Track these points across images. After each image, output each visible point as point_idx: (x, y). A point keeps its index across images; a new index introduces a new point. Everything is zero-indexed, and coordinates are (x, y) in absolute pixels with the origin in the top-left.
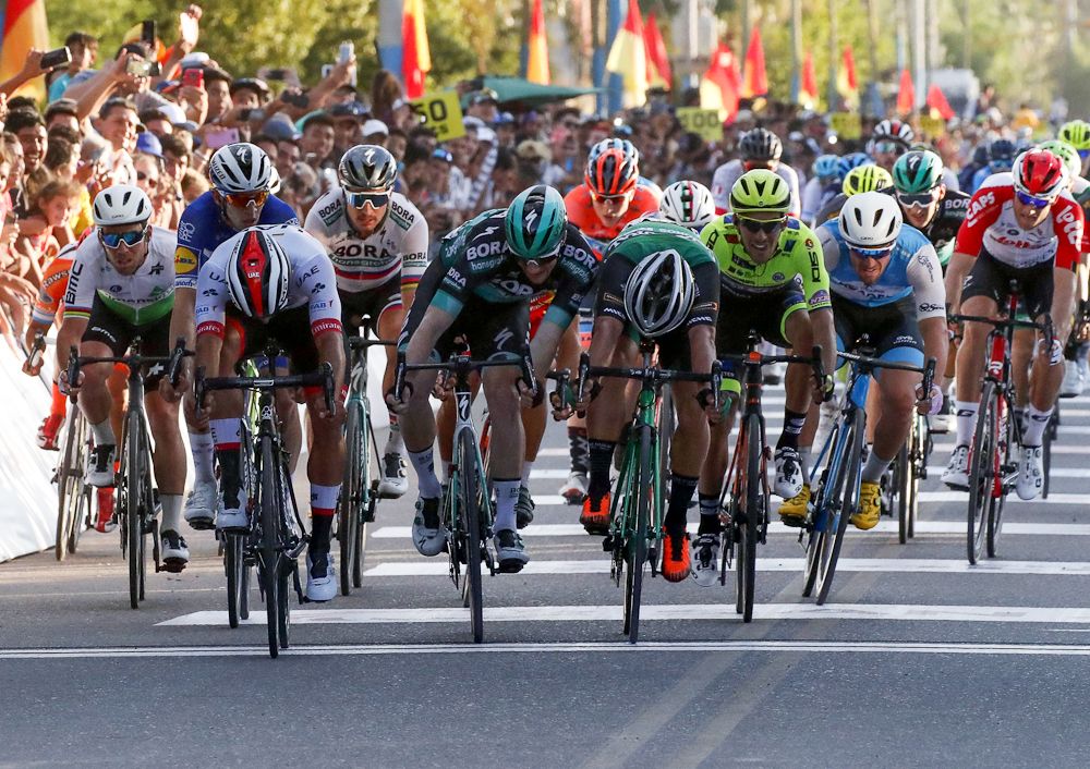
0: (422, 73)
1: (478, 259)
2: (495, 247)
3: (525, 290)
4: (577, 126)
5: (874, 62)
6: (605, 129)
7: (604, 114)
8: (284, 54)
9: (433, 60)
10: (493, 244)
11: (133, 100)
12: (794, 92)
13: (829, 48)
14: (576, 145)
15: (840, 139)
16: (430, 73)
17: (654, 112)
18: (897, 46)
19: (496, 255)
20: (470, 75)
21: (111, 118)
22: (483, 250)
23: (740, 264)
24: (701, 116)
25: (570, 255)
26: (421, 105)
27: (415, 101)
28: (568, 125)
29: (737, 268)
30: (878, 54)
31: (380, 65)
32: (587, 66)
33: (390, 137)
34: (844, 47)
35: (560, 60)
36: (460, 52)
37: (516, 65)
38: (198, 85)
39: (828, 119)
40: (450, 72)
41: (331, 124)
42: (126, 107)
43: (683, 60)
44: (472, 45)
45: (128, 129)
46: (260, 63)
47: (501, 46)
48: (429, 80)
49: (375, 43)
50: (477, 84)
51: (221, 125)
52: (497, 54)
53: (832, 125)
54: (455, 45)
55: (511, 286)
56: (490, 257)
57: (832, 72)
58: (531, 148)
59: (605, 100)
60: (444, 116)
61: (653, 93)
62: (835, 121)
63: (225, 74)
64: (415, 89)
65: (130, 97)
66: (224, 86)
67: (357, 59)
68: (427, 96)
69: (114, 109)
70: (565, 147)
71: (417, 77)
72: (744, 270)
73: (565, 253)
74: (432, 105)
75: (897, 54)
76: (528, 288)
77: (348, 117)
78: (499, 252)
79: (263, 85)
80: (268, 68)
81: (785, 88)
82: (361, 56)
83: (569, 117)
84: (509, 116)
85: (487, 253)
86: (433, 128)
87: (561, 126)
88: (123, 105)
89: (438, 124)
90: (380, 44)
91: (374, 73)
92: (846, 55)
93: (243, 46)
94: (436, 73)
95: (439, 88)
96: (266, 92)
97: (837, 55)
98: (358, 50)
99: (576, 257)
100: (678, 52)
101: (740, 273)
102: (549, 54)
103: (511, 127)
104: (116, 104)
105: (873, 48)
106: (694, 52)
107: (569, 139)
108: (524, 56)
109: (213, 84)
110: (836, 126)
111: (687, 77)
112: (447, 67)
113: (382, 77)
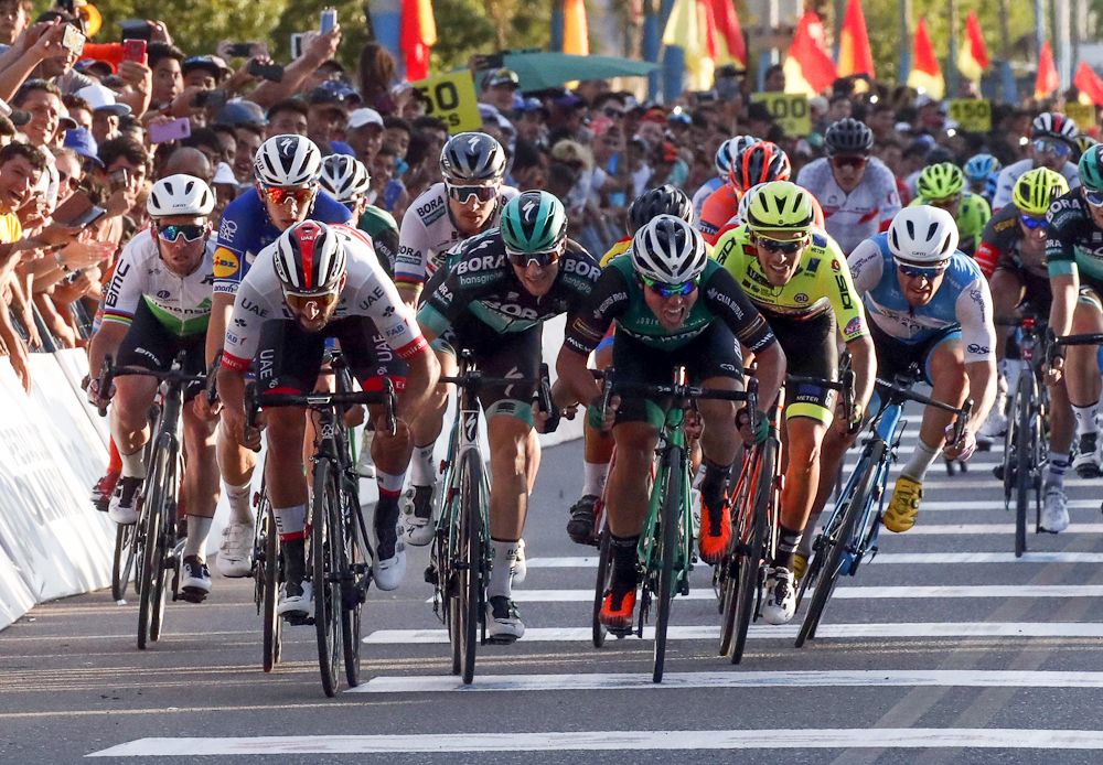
0: (425, 47)
1: (469, 273)
2: (488, 261)
3: (529, 313)
4: (621, 115)
5: (1005, 33)
6: (659, 119)
7: (660, 99)
8: (250, 23)
9: (439, 30)
10: (485, 258)
11: (56, 83)
12: (902, 73)
13: (947, 15)
14: (623, 139)
15: (960, 132)
16: (435, 48)
17: (724, 97)
18: (1036, 12)
19: (489, 270)
20: (487, 49)
21: (29, 104)
22: (475, 264)
23: (755, 279)
24: (784, 102)
25: (572, 270)
26: (425, 89)
27: (419, 84)
28: (610, 113)
29: (753, 283)
30: (1011, 23)
31: (372, 35)
32: (637, 39)
33: (385, 130)
34: (965, 14)
35: (603, 30)
36: (475, 21)
37: (547, 37)
38: (142, 62)
39: (947, 106)
40: (462, 47)
41: (305, 112)
42: (48, 91)
43: (760, 32)
44: (490, 12)
45: (51, 120)
46: (219, 34)
47: (526, 12)
48: (435, 58)
49: (366, 10)
50: (496, 61)
51: (168, 115)
52: (521, 23)
53: (951, 114)
54: (469, 12)
55: (513, 310)
56: (481, 272)
57: (950, 45)
58: (570, 149)
59: (660, 81)
60: (455, 104)
61: (724, 73)
62: (956, 108)
63: (177, 50)
64: (416, 70)
65: (53, 79)
66: (176, 66)
67: (341, 30)
68: (433, 78)
69: (32, 94)
70: (607, 142)
71: (419, 51)
72: (760, 287)
73: (566, 269)
74: (439, 89)
75: (1036, 23)
76: (531, 311)
77: (331, 106)
78: (491, 267)
79: (221, 63)
80: (229, 41)
81: (891, 67)
82: (345, 25)
83: (611, 104)
84: (536, 102)
85: (478, 267)
86: (441, 118)
87: (601, 115)
88: (43, 88)
89: (446, 114)
90: (371, 10)
91: (362, 46)
92: (968, 24)
93: (196, 13)
94: (443, 47)
95: (448, 68)
96: (225, 71)
97: (957, 24)
98: (343, 19)
99: (578, 272)
100: (754, 20)
101: (757, 290)
102: (589, 24)
103: (538, 116)
104: (34, 87)
105: (1003, 15)
106: (774, 21)
107: (612, 131)
108: (557, 26)
109: (161, 63)
110: (957, 116)
111: (767, 53)
112: (458, 40)
113: (371, 53)
